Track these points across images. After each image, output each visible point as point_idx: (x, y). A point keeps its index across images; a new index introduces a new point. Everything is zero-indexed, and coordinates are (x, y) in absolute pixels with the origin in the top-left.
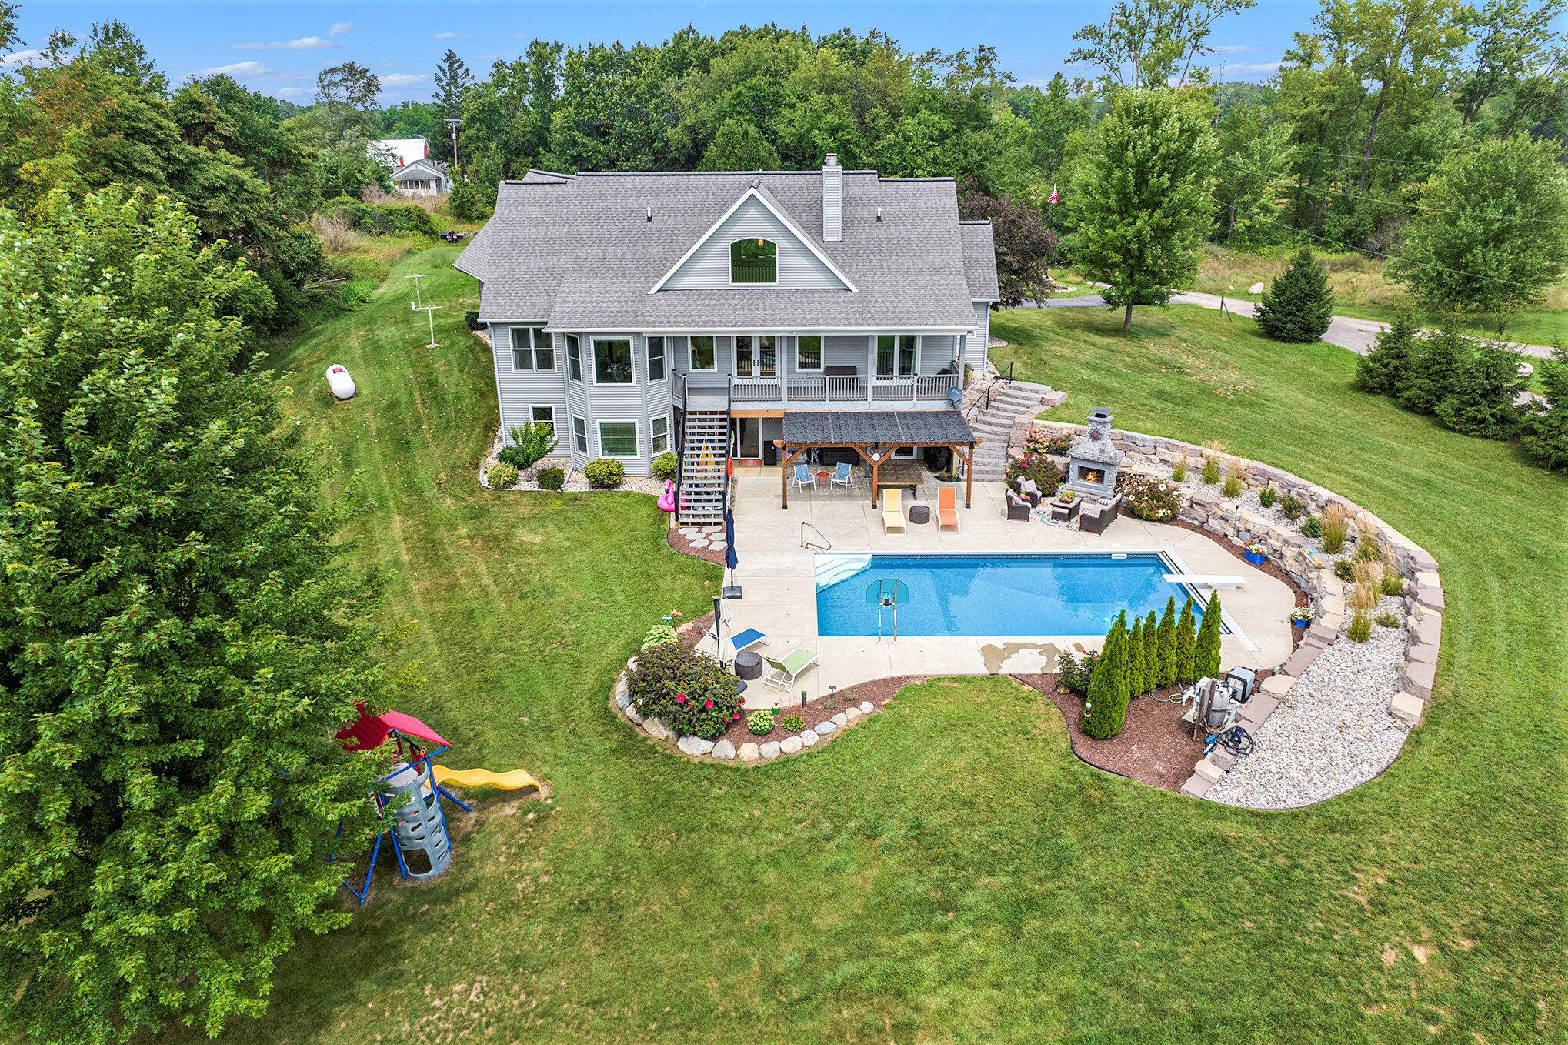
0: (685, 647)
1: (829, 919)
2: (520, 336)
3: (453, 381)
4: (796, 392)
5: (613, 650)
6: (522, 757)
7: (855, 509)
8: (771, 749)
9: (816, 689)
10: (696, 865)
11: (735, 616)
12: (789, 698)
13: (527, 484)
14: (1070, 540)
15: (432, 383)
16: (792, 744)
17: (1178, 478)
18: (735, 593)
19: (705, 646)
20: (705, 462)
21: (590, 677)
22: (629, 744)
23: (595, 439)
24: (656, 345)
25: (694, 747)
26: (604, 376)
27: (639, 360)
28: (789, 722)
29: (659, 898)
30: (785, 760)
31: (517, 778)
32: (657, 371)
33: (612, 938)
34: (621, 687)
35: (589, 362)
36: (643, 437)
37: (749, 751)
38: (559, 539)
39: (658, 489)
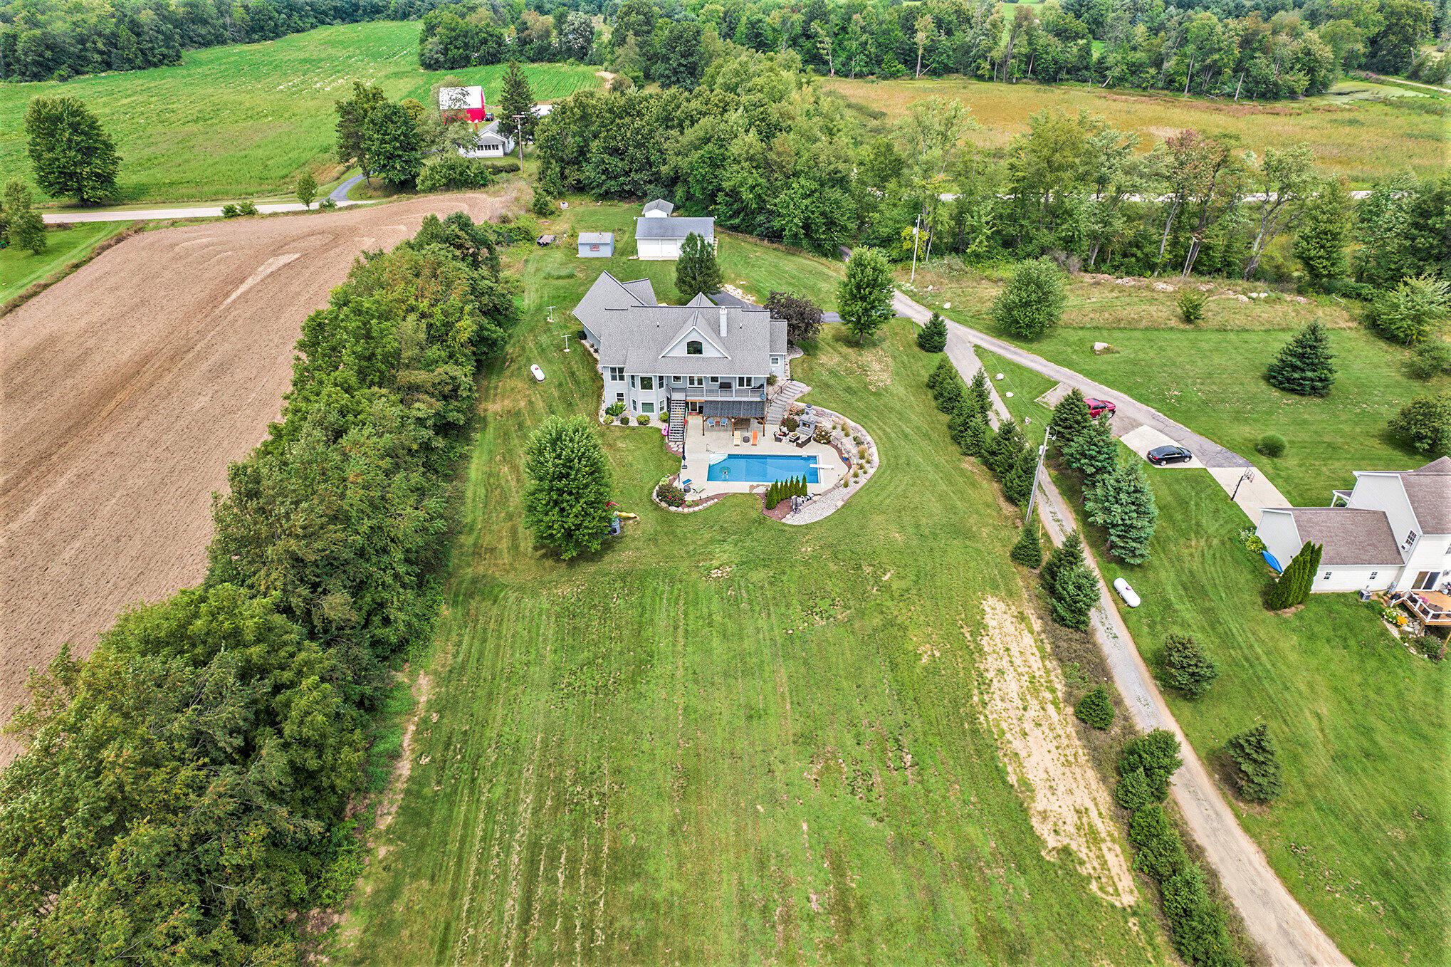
0: (670, 485)
1: (700, 542)
2: (613, 370)
3: (583, 374)
4: (710, 391)
5: (651, 484)
6: (632, 511)
7: (725, 435)
8: (691, 510)
9: (704, 495)
10: (673, 533)
11: (684, 475)
12: (697, 498)
13: (617, 423)
14: (793, 450)
15: (573, 374)
16: (696, 509)
17: (834, 428)
18: (685, 467)
19: (676, 484)
20: (678, 412)
21: (646, 491)
22: (657, 508)
23: (639, 407)
24: (661, 378)
25: (673, 509)
26: (644, 387)
27: (655, 383)
28: (696, 503)
29: (665, 538)
30: (694, 512)
31: (632, 515)
32: (661, 385)
33: (656, 545)
34: (655, 494)
35: (638, 382)
36: (656, 407)
37: (686, 510)
38: (631, 446)
39: (663, 426)
